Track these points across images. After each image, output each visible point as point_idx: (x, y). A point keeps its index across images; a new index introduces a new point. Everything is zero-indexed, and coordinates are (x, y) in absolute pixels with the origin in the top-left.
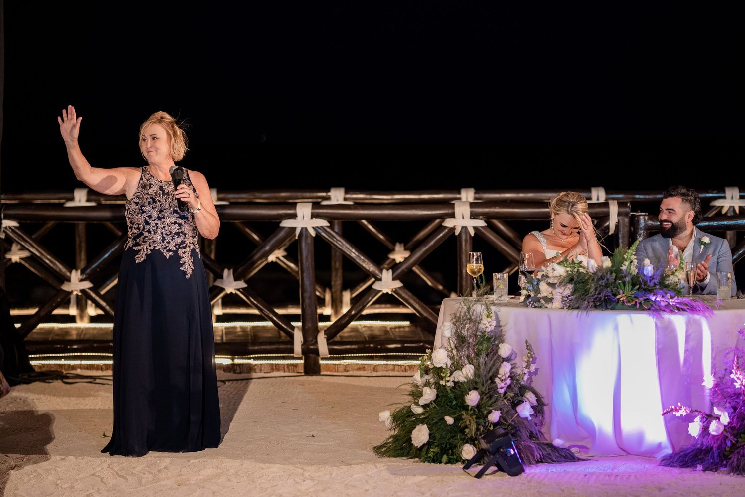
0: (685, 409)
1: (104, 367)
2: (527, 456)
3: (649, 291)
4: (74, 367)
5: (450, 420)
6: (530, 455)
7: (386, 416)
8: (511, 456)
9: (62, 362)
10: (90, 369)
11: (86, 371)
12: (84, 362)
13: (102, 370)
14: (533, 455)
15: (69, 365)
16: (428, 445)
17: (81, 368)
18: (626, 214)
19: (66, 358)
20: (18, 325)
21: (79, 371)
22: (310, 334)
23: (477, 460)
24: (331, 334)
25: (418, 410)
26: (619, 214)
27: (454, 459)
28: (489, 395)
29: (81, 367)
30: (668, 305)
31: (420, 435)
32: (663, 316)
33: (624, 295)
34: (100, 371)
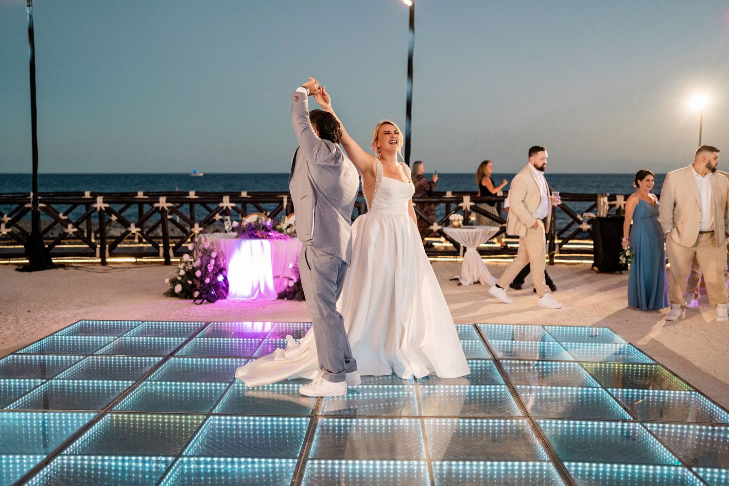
3: (269, 231)
4: (71, 263)
5: (190, 282)
7: (167, 281)
15: (69, 262)
16: (181, 292)
20: (47, 246)
21: (73, 265)
22: (166, 248)
23: (199, 298)
24: (174, 249)
25: (179, 278)
27: (192, 297)
28: (205, 273)
29: (74, 263)
30: (276, 237)
31: (178, 288)
32: (273, 241)
33: (259, 233)
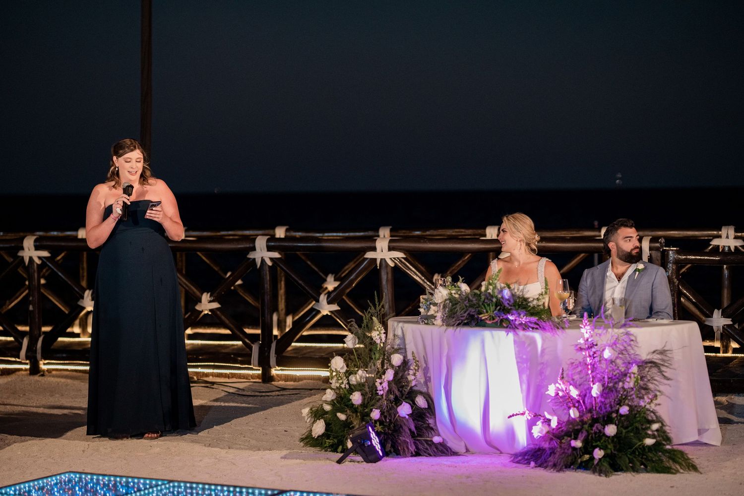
0: (529, 414)
1: (230, 375)
2: (404, 449)
5: (341, 416)
6: (406, 449)
8: (368, 446)
9: (199, 370)
10: (220, 377)
11: (217, 378)
12: (216, 371)
13: (229, 378)
14: (408, 448)
15: (203, 373)
16: (322, 436)
17: (213, 376)
18: (657, 249)
19: (202, 367)
21: (210, 379)
25: (325, 407)
26: (651, 249)
28: (371, 399)
30: (522, 323)
31: (319, 428)
32: (518, 333)
33: (487, 314)
34: (227, 379)
